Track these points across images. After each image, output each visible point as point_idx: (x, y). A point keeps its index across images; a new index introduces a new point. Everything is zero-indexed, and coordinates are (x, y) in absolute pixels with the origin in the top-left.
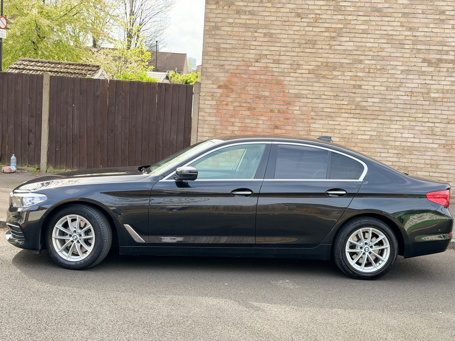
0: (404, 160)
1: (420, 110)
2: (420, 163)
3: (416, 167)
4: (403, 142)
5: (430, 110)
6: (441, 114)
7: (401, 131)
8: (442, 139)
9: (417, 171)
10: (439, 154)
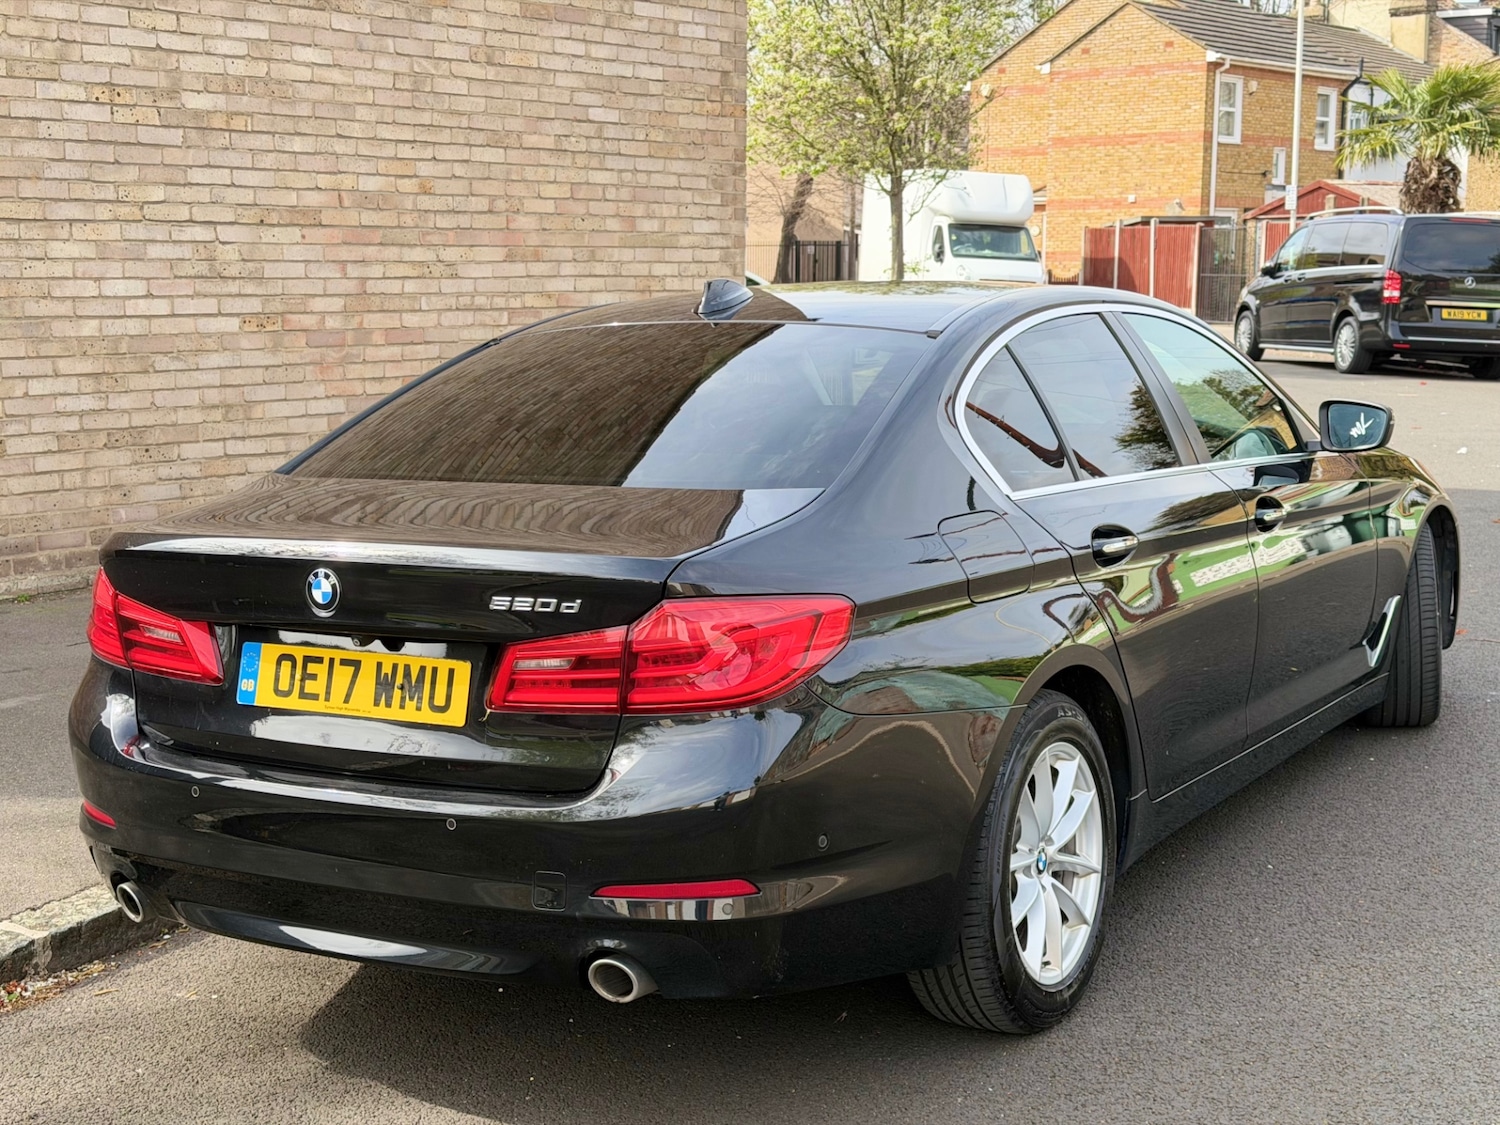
0: (125, 402)
1: (155, 169)
2: (185, 407)
3: (174, 425)
4: (110, 321)
5: (191, 167)
6: (233, 185)
7: (96, 269)
8: (250, 292)
9: (179, 443)
10: (249, 359)
